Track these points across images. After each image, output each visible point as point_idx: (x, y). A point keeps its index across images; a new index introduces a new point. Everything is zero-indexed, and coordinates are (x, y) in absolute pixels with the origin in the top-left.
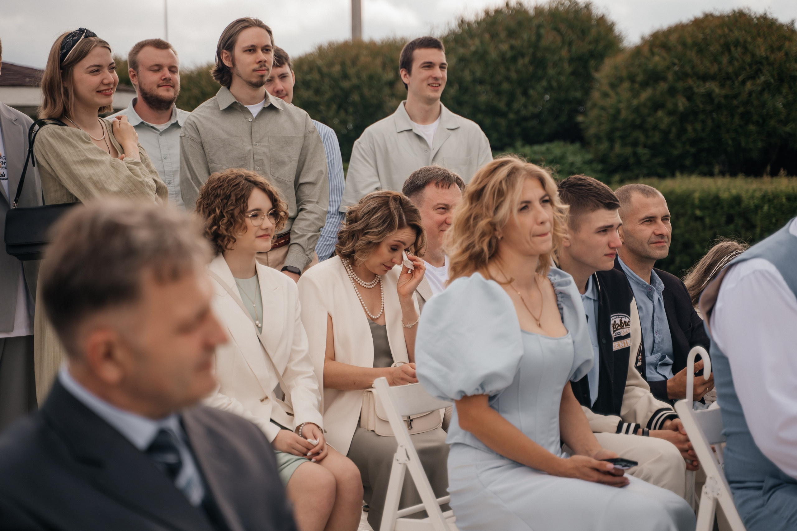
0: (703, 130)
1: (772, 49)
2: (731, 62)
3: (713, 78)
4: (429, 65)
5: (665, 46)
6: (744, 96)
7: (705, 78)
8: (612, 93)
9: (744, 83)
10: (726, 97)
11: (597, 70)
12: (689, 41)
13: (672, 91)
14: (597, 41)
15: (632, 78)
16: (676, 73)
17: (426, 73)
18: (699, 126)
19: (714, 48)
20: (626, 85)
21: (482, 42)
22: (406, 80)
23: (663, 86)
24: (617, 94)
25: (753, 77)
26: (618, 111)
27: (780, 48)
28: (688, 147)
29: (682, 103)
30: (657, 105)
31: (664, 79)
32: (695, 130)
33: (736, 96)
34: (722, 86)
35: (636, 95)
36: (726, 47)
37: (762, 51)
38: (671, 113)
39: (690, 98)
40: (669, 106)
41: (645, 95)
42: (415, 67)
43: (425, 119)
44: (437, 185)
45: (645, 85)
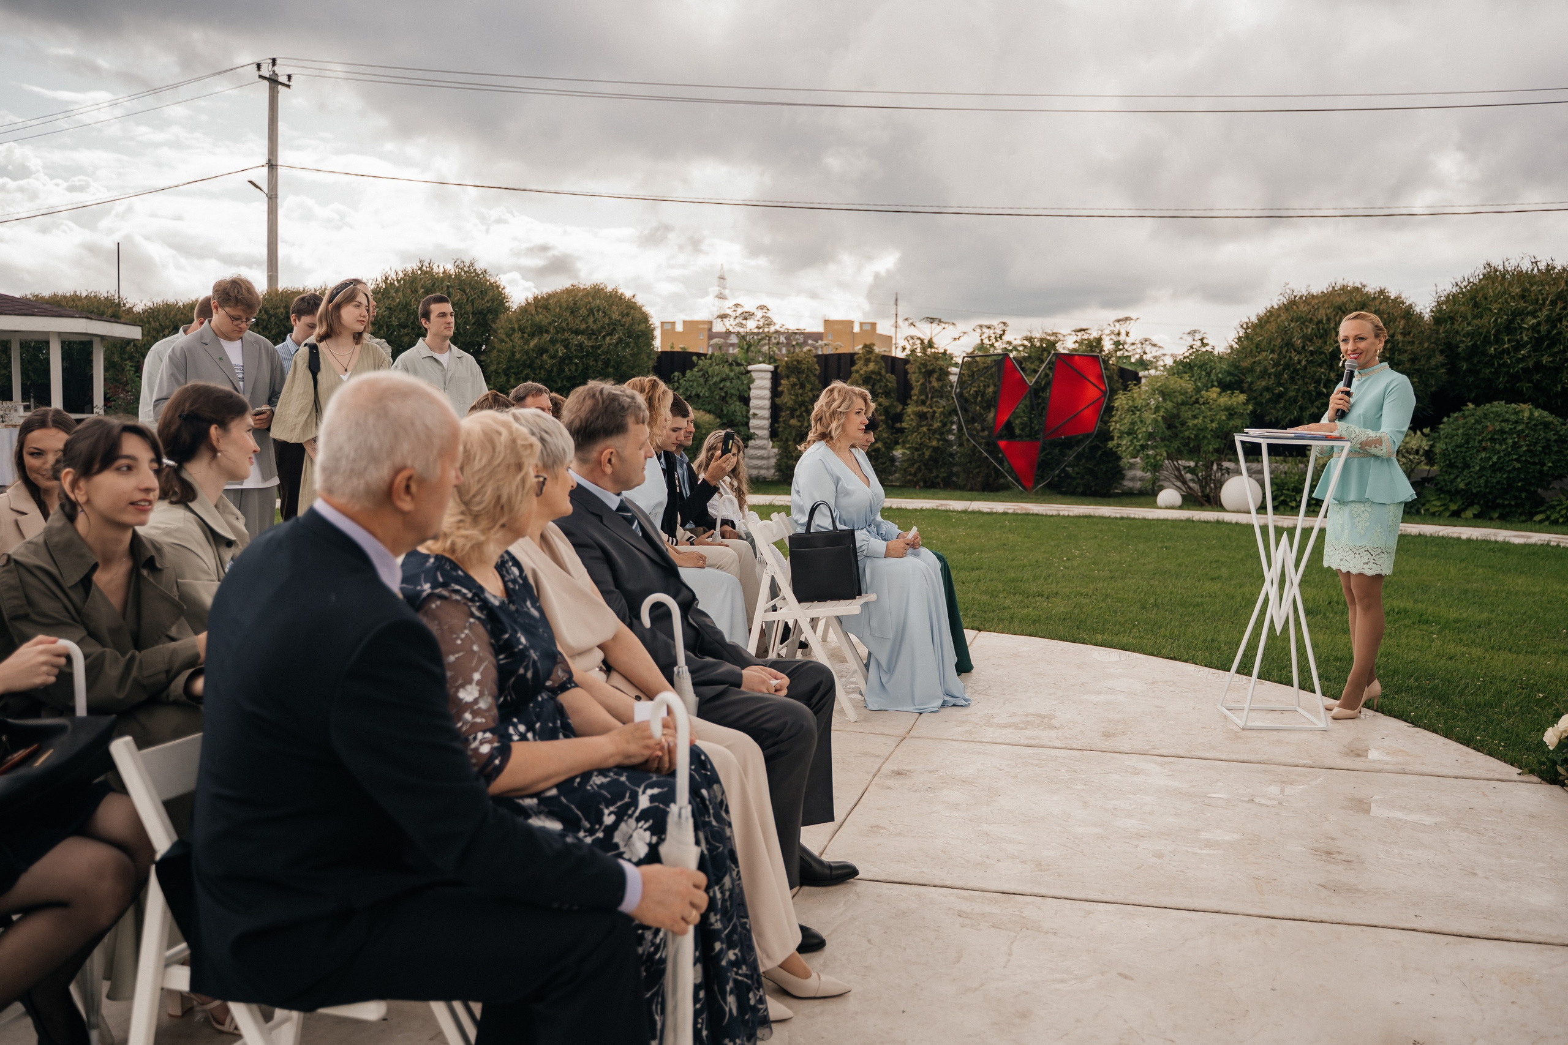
0: (576, 370)
1: (623, 315)
2: (595, 322)
3: (582, 333)
4: (443, 315)
5: (546, 308)
6: (605, 348)
7: (577, 332)
8: (507, 340)
9: (604, 337)
10: (592, 347)
11: (494, 322)
12: (565, 305)
13: (553, 341)
14: (493, 300)
15: (522, 330)
16: (556, 328)
17: (443, 320)
18: (573, 368)
19: (583, 311)
20: (518, 335)
21: (404, 296)
22: (426, 326)
23: (547, 337)
24: (511, 340)
25: (610, 334)
26: (513, 354)
27: (628, 314)
28: (565, 383)
29: (561, 351)
30: (542, 351)
31: (547, 332)
32: (570, 370)
33: (600, 347)
34: (589, 339)
35: (527, 342)
36: (591, 312)
37: (616, 316)
38: (552, 357)
39: (566, 347)
40: (552, 351)
41: (533, 343)
42: (433, 316)
43: (441, 350)
44: (533, 396)
45: (532, 335)
